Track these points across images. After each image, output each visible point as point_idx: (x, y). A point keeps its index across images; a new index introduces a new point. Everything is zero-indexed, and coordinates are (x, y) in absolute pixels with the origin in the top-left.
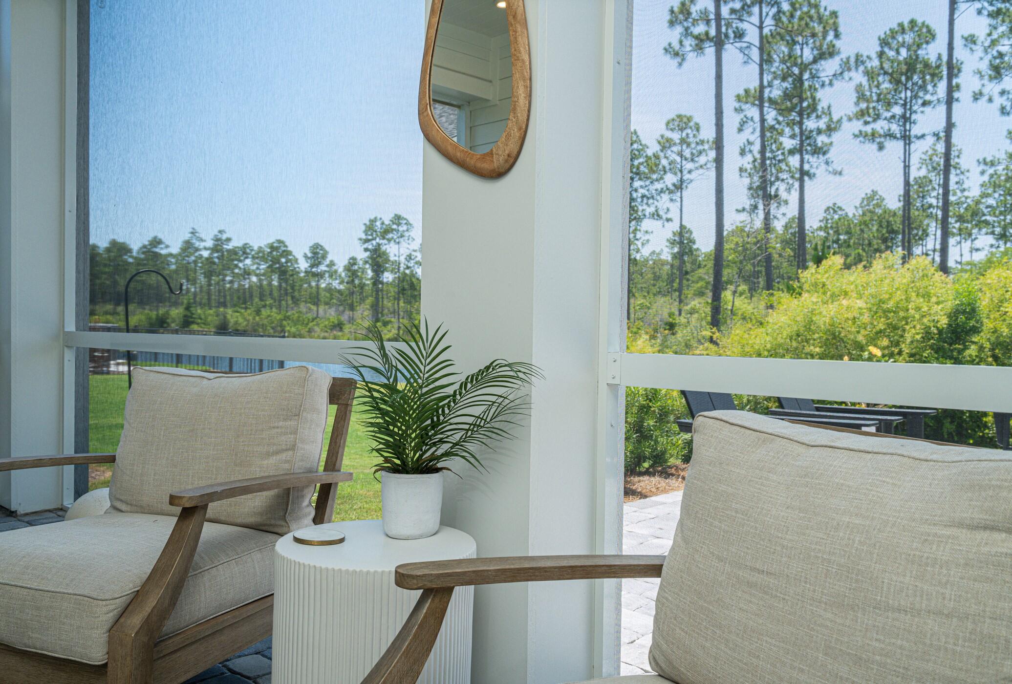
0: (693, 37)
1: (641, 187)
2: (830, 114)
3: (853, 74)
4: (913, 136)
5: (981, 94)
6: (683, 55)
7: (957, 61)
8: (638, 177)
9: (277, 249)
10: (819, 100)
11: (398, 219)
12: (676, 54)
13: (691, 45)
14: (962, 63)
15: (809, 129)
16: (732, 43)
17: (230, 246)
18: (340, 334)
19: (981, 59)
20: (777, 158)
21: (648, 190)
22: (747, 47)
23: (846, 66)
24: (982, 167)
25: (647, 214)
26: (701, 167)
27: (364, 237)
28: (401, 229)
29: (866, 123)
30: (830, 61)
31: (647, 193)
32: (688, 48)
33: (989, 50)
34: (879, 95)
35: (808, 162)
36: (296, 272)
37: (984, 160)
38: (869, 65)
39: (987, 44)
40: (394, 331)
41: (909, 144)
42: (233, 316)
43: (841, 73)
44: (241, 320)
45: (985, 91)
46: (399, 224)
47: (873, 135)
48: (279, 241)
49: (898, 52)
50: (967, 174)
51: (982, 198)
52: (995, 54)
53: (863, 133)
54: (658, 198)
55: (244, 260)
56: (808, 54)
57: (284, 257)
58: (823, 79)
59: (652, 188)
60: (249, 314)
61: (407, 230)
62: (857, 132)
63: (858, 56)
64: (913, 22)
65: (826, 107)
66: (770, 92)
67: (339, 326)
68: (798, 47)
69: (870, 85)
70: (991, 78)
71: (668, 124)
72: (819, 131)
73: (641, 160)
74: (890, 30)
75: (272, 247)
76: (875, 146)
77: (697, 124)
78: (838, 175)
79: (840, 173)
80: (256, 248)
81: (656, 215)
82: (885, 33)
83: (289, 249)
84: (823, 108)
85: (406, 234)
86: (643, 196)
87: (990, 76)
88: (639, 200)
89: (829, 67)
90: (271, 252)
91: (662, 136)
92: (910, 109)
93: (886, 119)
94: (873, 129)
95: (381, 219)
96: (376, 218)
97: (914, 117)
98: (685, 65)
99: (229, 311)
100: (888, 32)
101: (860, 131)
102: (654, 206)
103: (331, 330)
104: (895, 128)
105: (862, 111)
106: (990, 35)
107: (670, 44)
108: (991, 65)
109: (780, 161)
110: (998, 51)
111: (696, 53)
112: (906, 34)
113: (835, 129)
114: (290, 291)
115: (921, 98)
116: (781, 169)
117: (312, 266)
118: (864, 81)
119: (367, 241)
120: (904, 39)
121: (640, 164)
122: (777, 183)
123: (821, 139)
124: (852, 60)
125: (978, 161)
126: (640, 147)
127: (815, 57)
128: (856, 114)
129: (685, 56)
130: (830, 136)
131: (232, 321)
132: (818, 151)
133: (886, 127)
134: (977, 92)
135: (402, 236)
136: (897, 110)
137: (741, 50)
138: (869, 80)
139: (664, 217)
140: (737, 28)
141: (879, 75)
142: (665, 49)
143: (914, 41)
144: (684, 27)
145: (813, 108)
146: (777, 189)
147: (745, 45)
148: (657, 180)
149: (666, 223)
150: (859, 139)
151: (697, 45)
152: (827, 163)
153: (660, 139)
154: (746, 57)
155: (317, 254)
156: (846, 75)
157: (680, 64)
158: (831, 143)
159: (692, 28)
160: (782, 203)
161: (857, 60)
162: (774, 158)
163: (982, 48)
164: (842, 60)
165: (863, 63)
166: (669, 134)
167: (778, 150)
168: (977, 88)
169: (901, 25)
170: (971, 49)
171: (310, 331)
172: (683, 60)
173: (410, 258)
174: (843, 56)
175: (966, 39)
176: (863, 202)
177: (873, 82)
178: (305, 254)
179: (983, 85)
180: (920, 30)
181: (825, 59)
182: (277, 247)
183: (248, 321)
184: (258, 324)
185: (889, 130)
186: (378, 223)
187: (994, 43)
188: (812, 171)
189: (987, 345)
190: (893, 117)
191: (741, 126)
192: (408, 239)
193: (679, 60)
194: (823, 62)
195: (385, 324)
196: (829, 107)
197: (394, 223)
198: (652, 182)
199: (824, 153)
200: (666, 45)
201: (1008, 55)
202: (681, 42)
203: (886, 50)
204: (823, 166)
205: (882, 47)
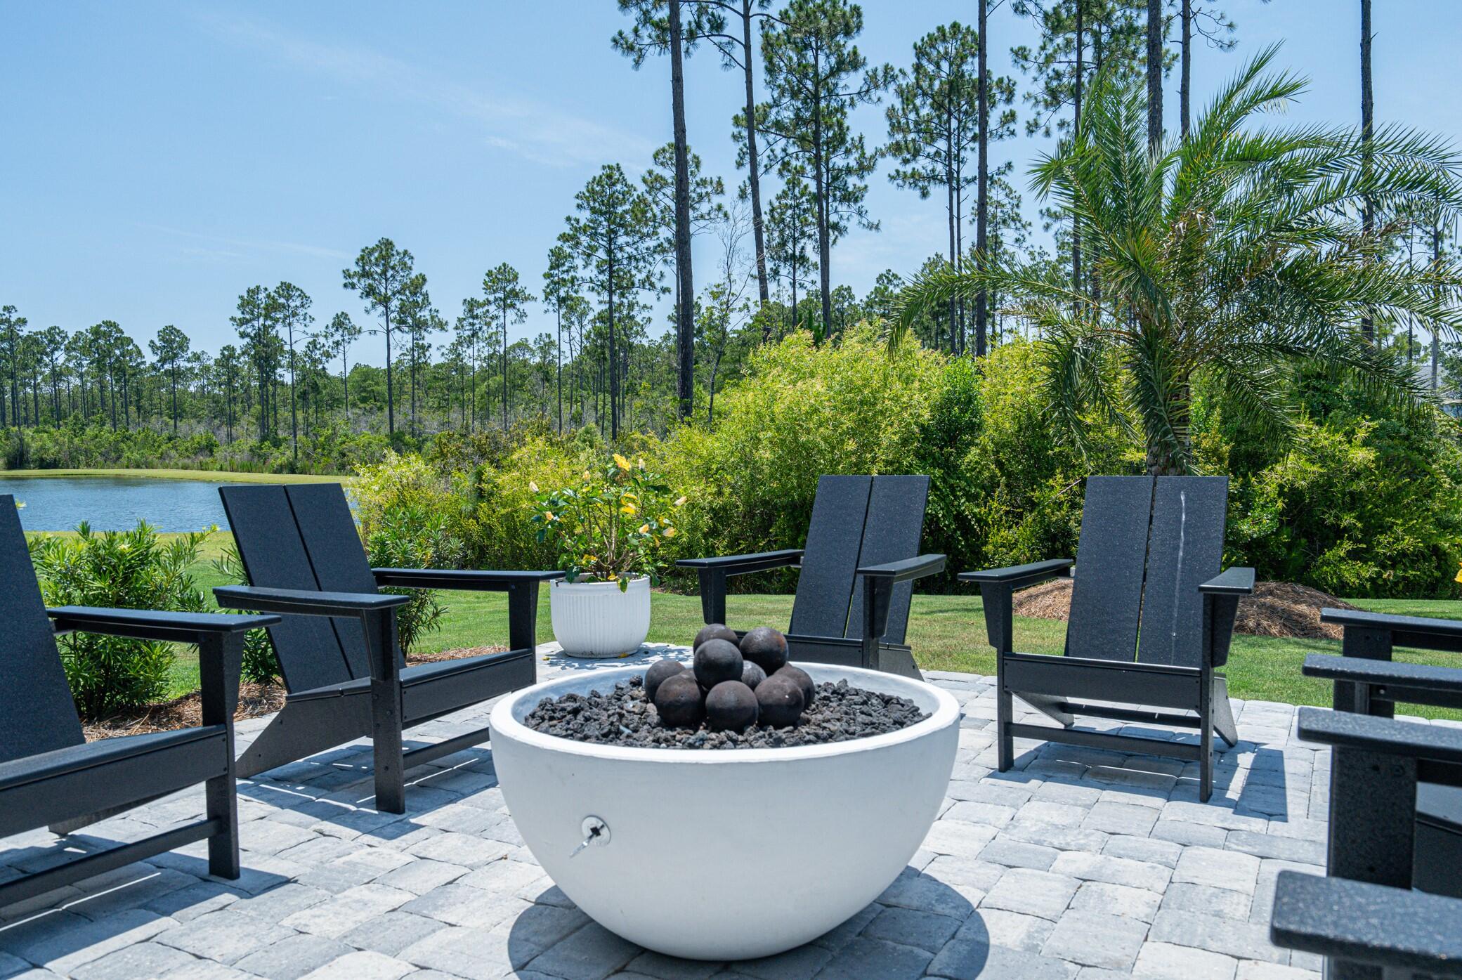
0: (653, 24)
1: (627, 244)
2: (862, 147)
3: (880, 93)
4: (962, 179)
5: (1036, 124)
6: (640, 50)
7: (1009, 81)
8: (622, 231)
9: (106, 335)
10: (848, 128)
11: (286, 289)
12: (631, 48)
13: (650, 36)
14: (1014, 85)
15: (836, 167)
16: (708, 36)
17: (24, 332)
18: (209, 460)
19: (1035, 79)
20: (802, 207)
21: (636, 249)
22: (729, 43)
23: (873, 81)
24: (1047, 220)
25: (636, 282)
26: (702, 216)
27: (239, 315)
28: (292, 304)
29: (906, 161)
30: (852, 74)
31: (635, 253)
32: (647, 41)
33: (1044, 68)
34: (917, 123)
35: (836, 211)
36: (137, 371)
37: (1048, 210)
38: (903, 82)
39: (1041, 60)
40: (289, 454)
41: (958, 190)
42: (35, 440)
43: (868, 91)
44: (49, 444)
45: (1042, 121)
46: (289, 297)
47: (913, 176)
48: (108, 324)
49: (938, 67)
50: (1029, 228)
51: (1060, 263)
52: (1050, 72)
53: (901, 173)
54: (651, 259)
55: (52, 352)
56: (824, 65)
57: (119, 348)
58: (844, 98)
59: (642, 246)
60: (63, 434)
61: (302, 306)
62: (893, 173)
63: (887, 69)
64: (955, 26)
65: (857, 139)
66: (778, 113)
67: (209, 448)
68: (810, 53)
69: (903, 109)
70: (1047, 106)
71: (656, 156)
72: (849, 171)
73: (627, 207)
74: (928, 35)
75: (96, 331)
76: (918, 193)
77: (696, 157)
78: (874, 230)
79: (877, 227)
80: (71, 335)
81: (648, 283)
82: (923, 40)
83: (126, 335)
84: (852, 139)
85: (301, 311)
86: (629, 258)
87: (1046, 101)
88: (625, 262)
89: (851, 82)
90: (95, 340)
91: (650, 173)
92: (958, 144)
93: (928, 156)
94: (914, 169)
95: (266, 289)
96: (258, 287)
97: (962, 154)
98: (645, 64)
99: (29, 432)
100: (926, 39)
101: (897, 171)
102: (646, 270)
103: (195, 454)
104: (940, 168)
105: (898, 143)
106: (1043, 48)
107: (620, 34)
108: (1047, 87)
109: (804, 210)
110: (1054, 70)
111: (658, 49)
112: (948, 42)
113: (870, 168)
114: (134, 398)
115: (970, 130)
116: (806, 220)
117: (163, 361)
118: (898, 104)
119: (243, 322)
120: (946, 48)
121: (626, 212)
122: (803, 241)
123: (852, 181)
124: (880, 73)
125: (1041, 212)
126: (626, 189)
127: (831, 68)
128: (890, 148)
129: (644, 51)
130: (862, 177)
131: (34, 446)
132: (850, 197)
133: (930, 168)
134: (1032, 122)
135: (295, 314)
136: (942, 144)
137: (720, 46)
138: (903, 102)
139: (658, 285)
140: (713, 15)
141: (915, 96)
142: (614, 40)
143: (957, 53)
144: (641, 10)
145: (840, 138)
146: (803, 248)
147: (725, 40)
148: (648, 235)
149: (661, 295)
150: (895, 182)
151: (658, 36)
152: (860, 213)
153: (647, 176)
154: (727, 58)
155: (172, 342)
156: (875, 94)
157: (637, 63)
158: (866, 187)
159: (653, 12)
160: (811, 267)
161: (886, 73)
162: (798, 206)
163: (1036, 65)
164: (867, 72)
165: (894, 78)
166: (659, 170)
167: (802, 195)
168: (1031, 117)
169: (941, 29)
170: (1023, 66)
171: (162, 457)
172: (641, 56)
173: (315, 347)
174: (869, 68)
175: (1017, 54)
176: (924, 269)
177: (908, 105)
178: (152, 342)
179: (1038, 114)
180: (964, 37)
181: (847, 71)
182: (105, 332)
183: (61, 445)
184: (77, 450)
185: (933, 170)
186: (262, 296)
187: (1049, 59)
188: (842, 224)
189: (990, 447)
190: (938, 153)
191: (741, 159)
192: (305, 319)
193: (634, 56)
194: (843, 75)
195: (277, 444)
196: (861, 139)
197: (280, 296)
198: (641, 238)
199: (856, 201)
200: (615, 33)
201: (1067, 75)
202: (636, 31)
203: (924, 62)
204: (855, 218)
205: (918, 59)
